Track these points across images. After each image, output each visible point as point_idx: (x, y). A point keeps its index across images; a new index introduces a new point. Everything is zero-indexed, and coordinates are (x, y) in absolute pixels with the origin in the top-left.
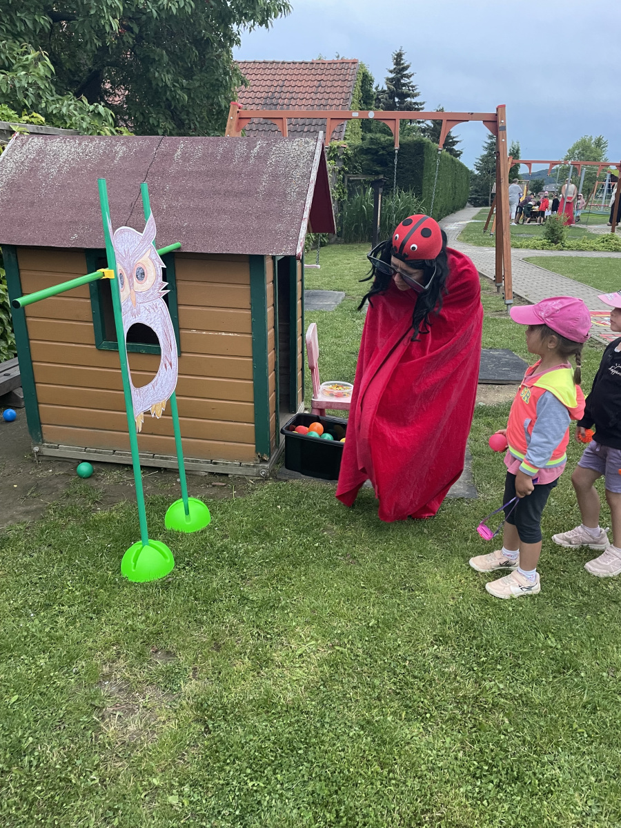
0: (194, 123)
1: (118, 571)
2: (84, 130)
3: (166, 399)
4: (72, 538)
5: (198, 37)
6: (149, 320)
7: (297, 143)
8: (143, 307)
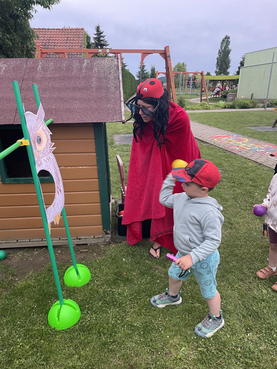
1: (47, 324)
3: (60, 212)
5: (13, 14)
6: (47, 167)
8: (43, 160)
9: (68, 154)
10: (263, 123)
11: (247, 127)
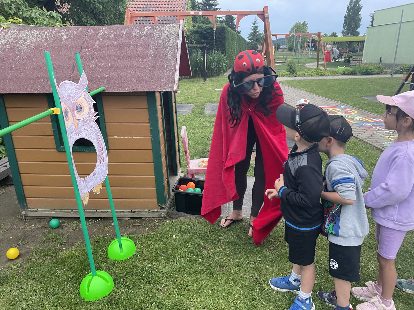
0: (107, 20)
1: (78, 294)
2: (45, 25)
3: (102, 182)
4: (48, 272)
6: (88, 136)
7: (168, 27)
8: (83, 128)
9: (122, 124)
10: (384, 92)
11: (362, 97)
